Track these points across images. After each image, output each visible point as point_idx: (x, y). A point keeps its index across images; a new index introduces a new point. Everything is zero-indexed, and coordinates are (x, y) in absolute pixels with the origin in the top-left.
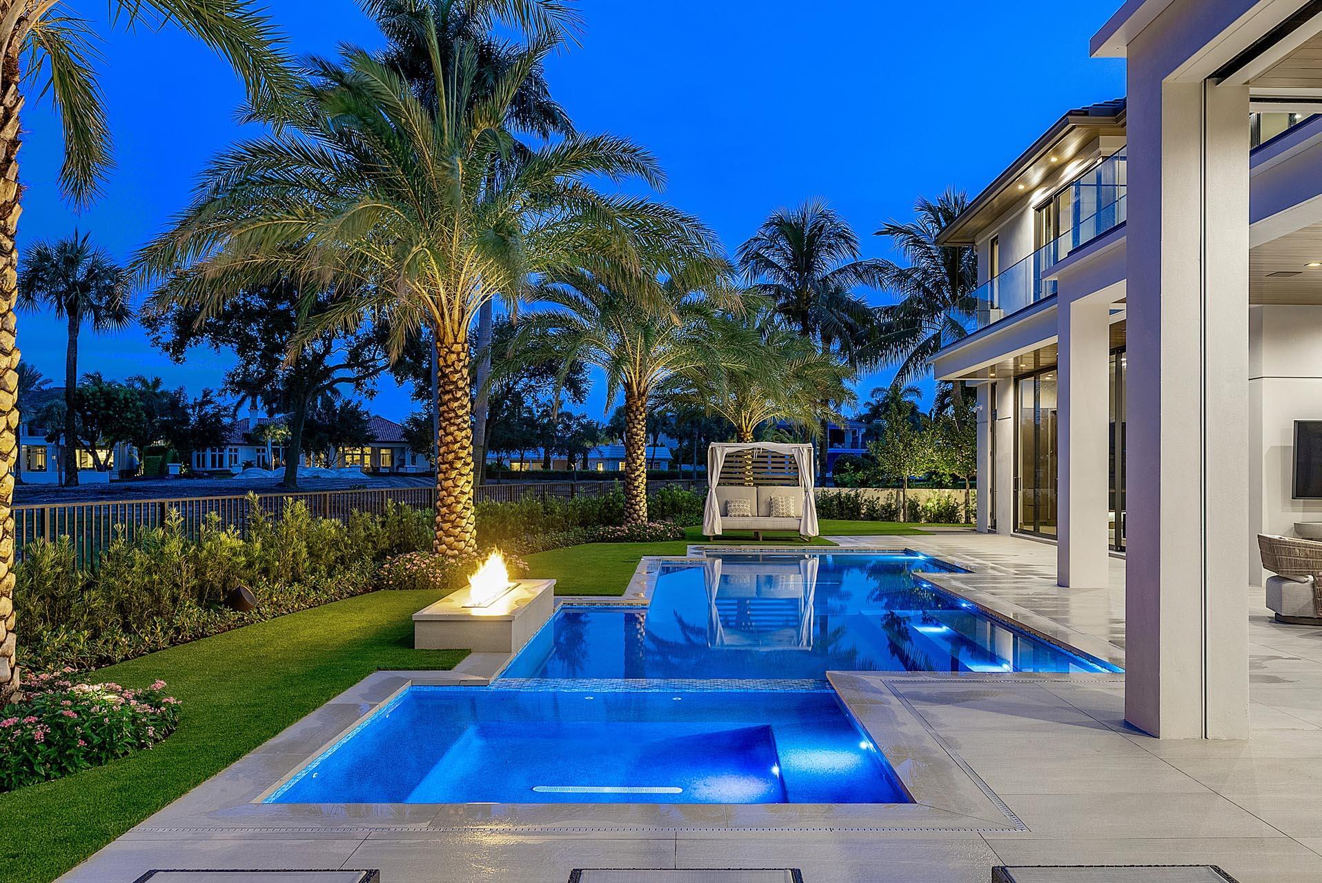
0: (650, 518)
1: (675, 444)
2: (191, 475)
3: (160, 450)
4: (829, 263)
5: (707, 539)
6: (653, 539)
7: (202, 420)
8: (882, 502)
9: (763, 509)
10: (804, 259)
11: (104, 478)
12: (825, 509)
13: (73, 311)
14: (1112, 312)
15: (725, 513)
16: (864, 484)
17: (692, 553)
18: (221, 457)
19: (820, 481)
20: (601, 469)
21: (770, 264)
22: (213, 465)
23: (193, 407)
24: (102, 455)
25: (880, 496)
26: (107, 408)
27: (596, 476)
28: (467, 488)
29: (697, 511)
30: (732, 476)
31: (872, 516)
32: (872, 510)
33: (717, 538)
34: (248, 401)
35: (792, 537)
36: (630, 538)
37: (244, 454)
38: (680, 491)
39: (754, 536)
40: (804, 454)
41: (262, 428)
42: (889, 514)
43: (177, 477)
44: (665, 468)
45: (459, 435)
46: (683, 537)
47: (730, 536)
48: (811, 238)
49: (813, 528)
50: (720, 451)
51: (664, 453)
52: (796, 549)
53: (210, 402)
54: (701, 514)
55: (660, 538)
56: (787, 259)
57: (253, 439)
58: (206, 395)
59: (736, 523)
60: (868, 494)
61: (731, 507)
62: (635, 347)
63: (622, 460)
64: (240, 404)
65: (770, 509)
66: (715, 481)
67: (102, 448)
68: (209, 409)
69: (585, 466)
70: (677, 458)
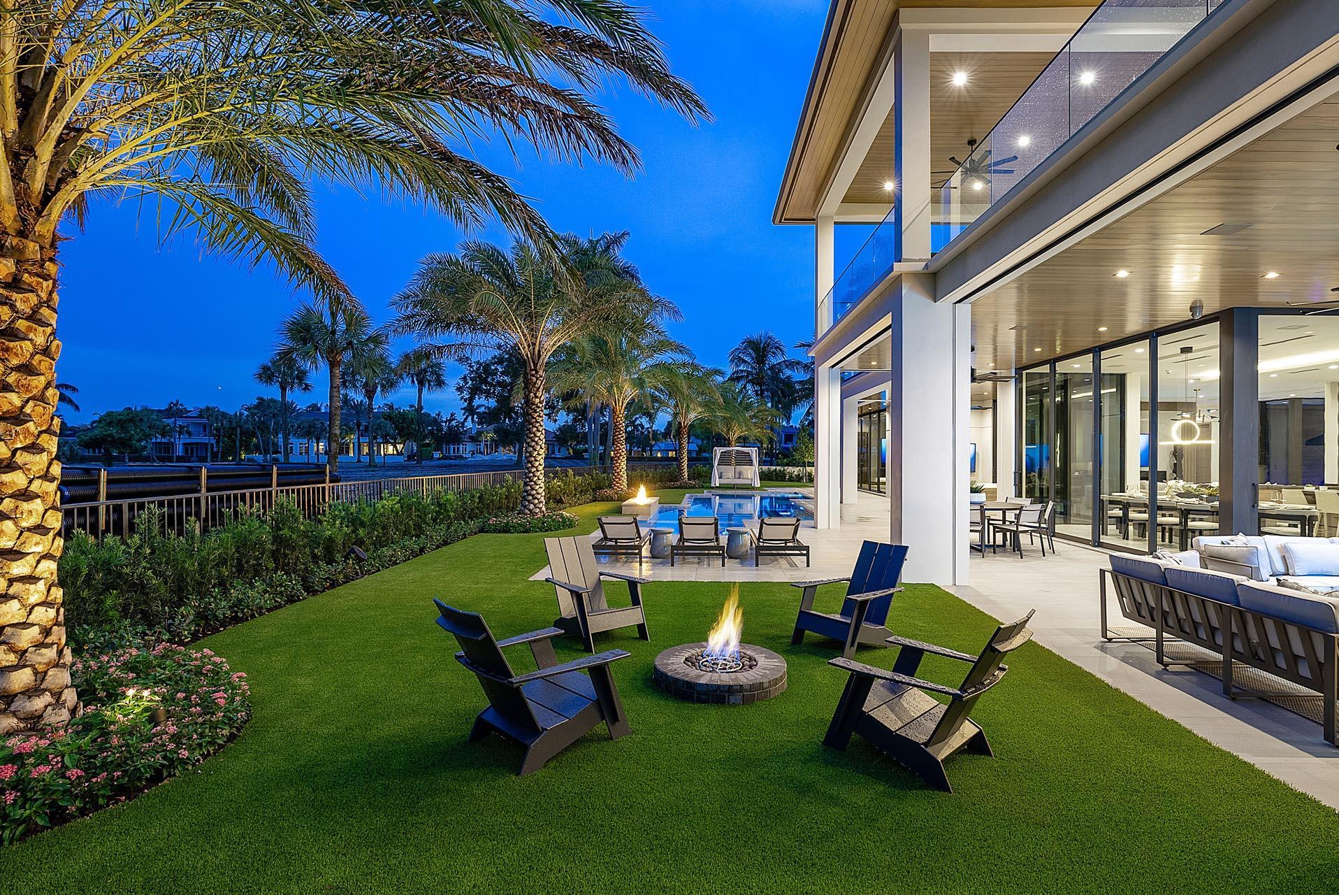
0: (689, 479)
1: (700, 442)
2: (445, 458)
3: (428, 445)
4: (773, 360)
5: (713, 488)
6: (690, 488)
7: (450, 428)
8: (796, 473)
9: (737, 476)
10: (761, 357)
11: (401, 459)
12: (764, 477)
13: (421, 383)
14: (859, 403)
15: (720, 477)
16: (788, 465)
17: (706, 494)
18: (458, 448)
19: (761, 463)
20: (659, 455)
21: (745, 362)
22: (454, 453)
23: (446, 422)
24: (400, 447)
25: (795, 470)
26: (403, 423)
27: (657, 459)
28: (624, 466)
29: (709, 477)
30: (725, 460)
31: (791, 479)
32: (791, 477)
33: (717, 487)
34: (470, 418)
35: (749, 487)
36: (680, 487)
37: (470, 447)
38: (701, 467)
39: (733, 487)
40: (753, 452)
41: (479, 433)
42: (799, 479)
43: (439, 459)
44: (694, 455)
45: (621, 447)
46: (703, 487)
47: (721, 487)
48: (764, 348)
49: (758, 484)
50: (718, 451)
51: (694, 447)
52: (750, 493)
53: (454, 419)
54: (710, 479)
55: (693, 487)
56: (753, 359)
57: (474, 439)
58: (452, 416)
59: (724, 481)
60: (790, 469)
61: (723, 474)
62: (682, 407)
63: (672, 451)
64: (466, 419)
65: (740, 475)
66: (716, 464)
67: (399, 443)
68: (454, 423)
69: (651, 454)
70: (701, 450)
